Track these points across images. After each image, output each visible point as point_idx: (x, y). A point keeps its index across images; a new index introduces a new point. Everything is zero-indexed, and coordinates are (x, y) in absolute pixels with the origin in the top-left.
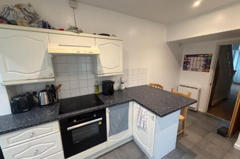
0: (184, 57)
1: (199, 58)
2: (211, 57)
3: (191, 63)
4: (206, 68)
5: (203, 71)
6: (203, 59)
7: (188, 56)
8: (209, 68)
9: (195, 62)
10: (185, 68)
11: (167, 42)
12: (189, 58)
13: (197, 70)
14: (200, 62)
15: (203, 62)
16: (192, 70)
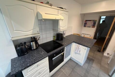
0: (85, 21)
1: (91, 22)
2: (96, 21)
3: (88, 24)
4: (93, 26)
5: (92, 27)
6: (93, 22)
7: (86, 21)
8: (95, 26)
9: (89, 24)
10: (85, 26)
11: (80, 14)
12: (87, 21)
13: (90, 27)
14: (92, 23)
15: (92, 24)
16: (88, 27)
